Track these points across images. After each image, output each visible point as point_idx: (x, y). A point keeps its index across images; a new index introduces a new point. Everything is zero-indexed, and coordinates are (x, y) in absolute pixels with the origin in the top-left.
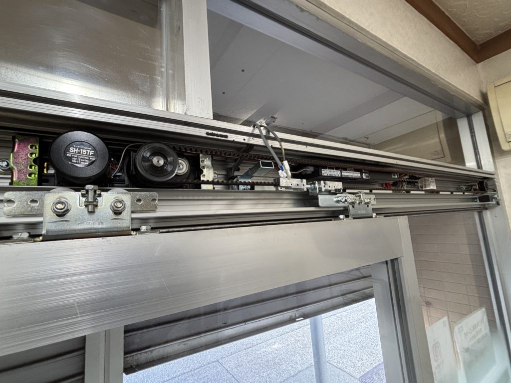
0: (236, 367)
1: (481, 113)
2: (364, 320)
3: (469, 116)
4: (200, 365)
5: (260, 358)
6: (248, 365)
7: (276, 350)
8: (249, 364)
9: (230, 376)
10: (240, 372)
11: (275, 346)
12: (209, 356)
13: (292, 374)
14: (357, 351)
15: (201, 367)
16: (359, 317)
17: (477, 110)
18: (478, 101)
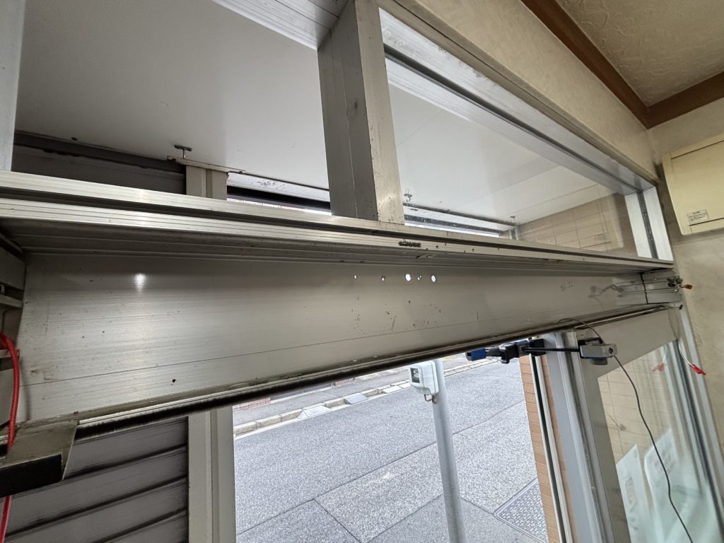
0: (338, 507)
1: (654, 189)
3: (640, 193)
4: (291, 506)
5: (368, 492)
6: (353, 502)
7: (389, 481)
8: (355, 502)
9: (330, 519)
10: (344, 512)
11: (387, 476)
12: (302, 494)
13: (411, 512)
14: (489, 478)
15: (293, 508)
17: (650, 185)
18: (652, 175)
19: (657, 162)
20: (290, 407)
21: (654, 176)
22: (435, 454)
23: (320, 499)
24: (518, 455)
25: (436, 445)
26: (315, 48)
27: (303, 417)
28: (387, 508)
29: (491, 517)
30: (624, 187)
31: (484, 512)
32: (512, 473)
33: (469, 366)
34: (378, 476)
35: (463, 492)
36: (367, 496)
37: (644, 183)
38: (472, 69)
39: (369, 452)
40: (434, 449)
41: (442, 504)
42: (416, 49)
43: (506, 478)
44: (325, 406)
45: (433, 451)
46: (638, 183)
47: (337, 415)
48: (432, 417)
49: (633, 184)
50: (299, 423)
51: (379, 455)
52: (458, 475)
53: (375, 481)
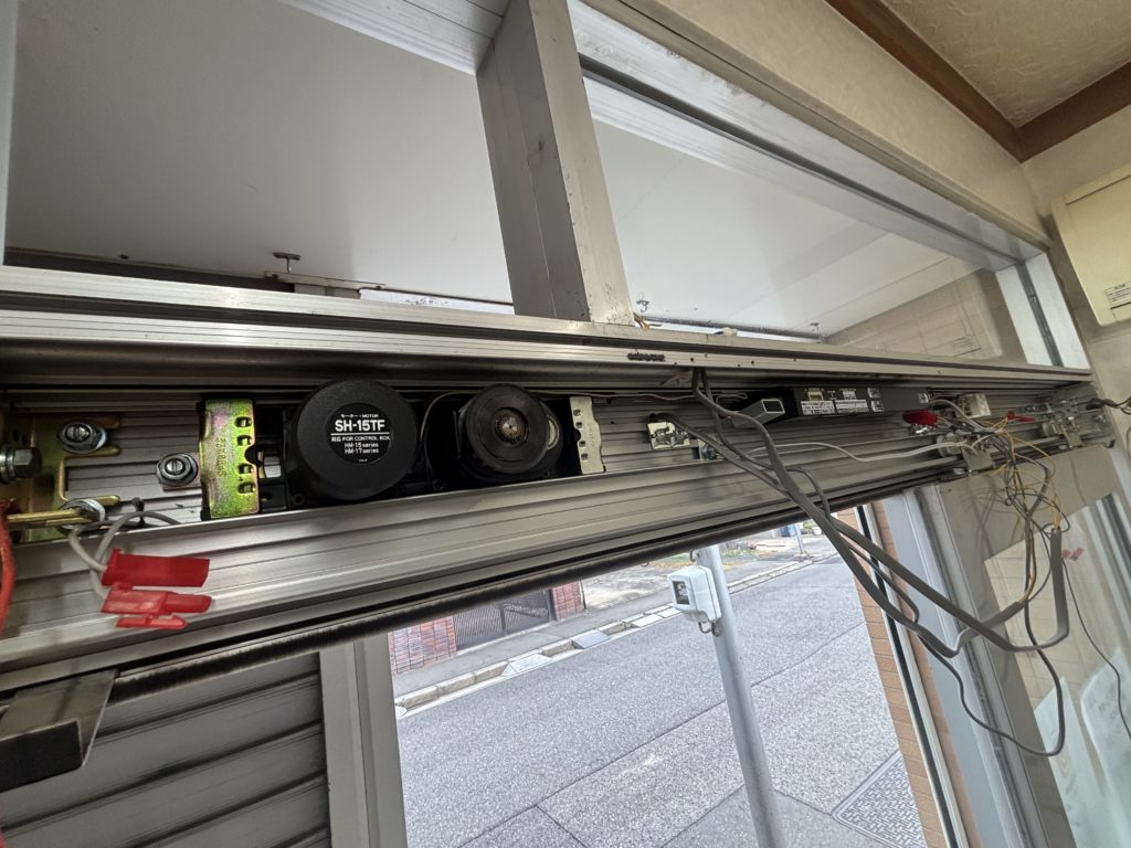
0: (575, 816)
1: (1044, 256)
2: (819, 687)
3: (1020, 264)
4: (500, 818)
5: (621, 789)
6: (599, 807)
7: (654, 769)
8: (603, 806)
9: (565, 836)
10: (586, 824)
11: (650, 761)
12: (517, 799)
13: (695, 818)
14: (817, 755)
15: (504, 822)
16: (810, 681)
17: (1036, 250)
18: (1036, 233)
19: (1044, 213)
20: (488, 660)
21: (1041, 235)
22: (724, 720)
23: (546, 805)
24: (863, 715)
25: (724, 705)
26: (472, 72)
27: (509, 673)
28: (654, 815)
29: (828, 820)
30: (991, 257)
31: (816, 813)
32: (856, 745)
33: (767, 575)
34: (637, 761)
35: (778, 781)
36: (622, 796)
37: (1025, 248)
38: (724, 81)
39: (617, 723)
40: (723, 711)
41: (744, 802)
42: (632, 58)
43: (846, 754)
44: (543, 654)
45: (721, 714)
46: (1016, 249)
47: (564, 667)
48: (716, 660)
49: (1008, 252)
50: (503, 683)
51: (634, 726)
52: (767, 753)
53: (633, 771)
